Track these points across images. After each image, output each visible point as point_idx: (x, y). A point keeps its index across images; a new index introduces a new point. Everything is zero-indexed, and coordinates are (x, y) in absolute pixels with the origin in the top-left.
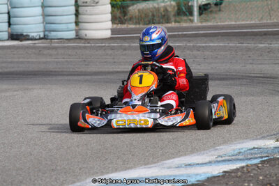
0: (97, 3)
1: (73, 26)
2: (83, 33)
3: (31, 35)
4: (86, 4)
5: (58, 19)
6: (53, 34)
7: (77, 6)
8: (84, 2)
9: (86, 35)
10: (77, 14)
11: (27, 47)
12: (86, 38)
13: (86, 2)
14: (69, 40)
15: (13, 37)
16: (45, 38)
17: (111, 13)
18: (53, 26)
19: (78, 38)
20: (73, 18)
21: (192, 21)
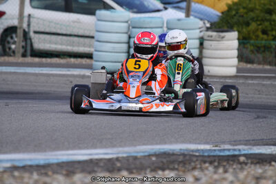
0: (223, 37)
2: (206, 69)
4: (211, 39)
8: (209, 36)
9: (209, 71)
12: (209, 74)
13: (211, 36)
17: (238, 49)
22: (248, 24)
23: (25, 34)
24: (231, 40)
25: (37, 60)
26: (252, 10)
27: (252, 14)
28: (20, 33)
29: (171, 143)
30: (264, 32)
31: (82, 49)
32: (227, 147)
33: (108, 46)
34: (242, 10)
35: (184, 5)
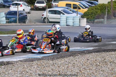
0: (83, 19)
1: (79, 24)
2: (80, 25)
3: (71, 25)
5: (76, 22)
6: (75, 25)
7: (80, 20)
10: (80, 21)
11: (68, 28)
14: (78, 26)
15: (67, 25)
16: (73, 26)
17: (87, 21)
18: (75, 24)
19: (80, 26)
20: (79, 22)
21: (104, 23)
22: (88, 16)
23: (48, 18)
24: (85, 20)
25: (50, 24)
26: (89, 13)
27: (89, 14)
28: (47, 18)
29: (73, 47)
30: (91, 17)
31: (58, 21)
32: (83, 48)
33: (62, 22)
34: (87, 13)
35: (76, 12)
